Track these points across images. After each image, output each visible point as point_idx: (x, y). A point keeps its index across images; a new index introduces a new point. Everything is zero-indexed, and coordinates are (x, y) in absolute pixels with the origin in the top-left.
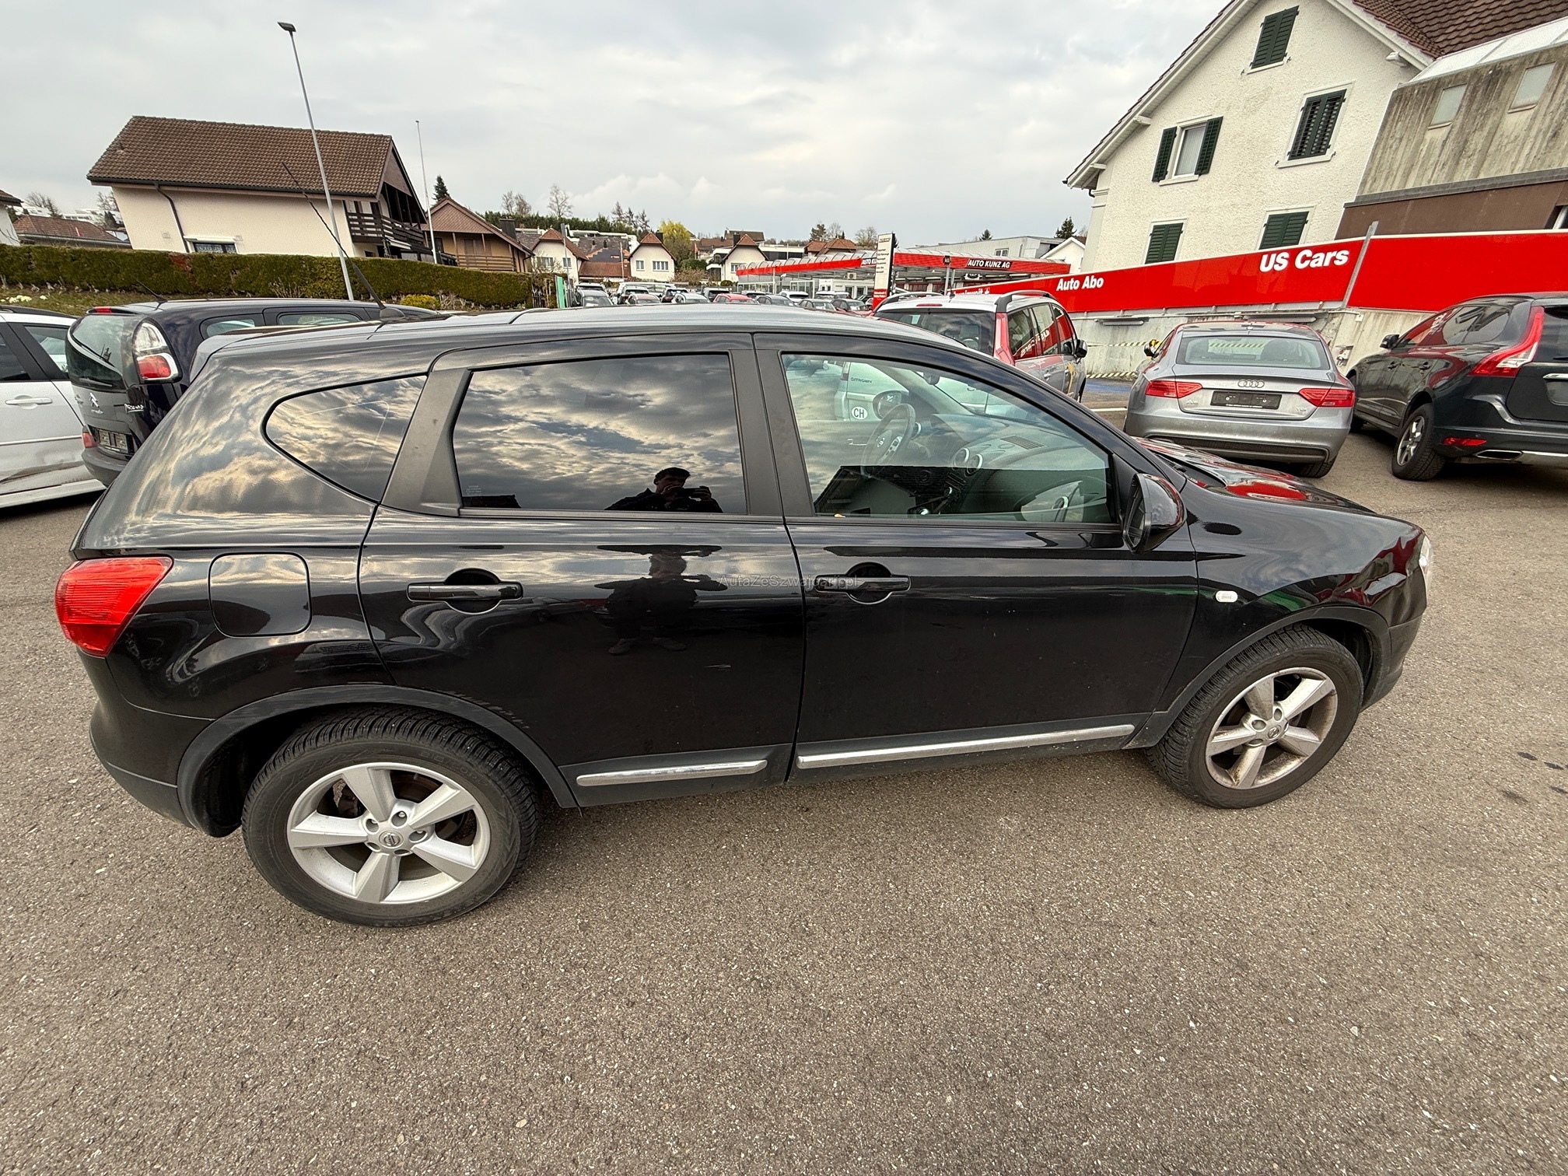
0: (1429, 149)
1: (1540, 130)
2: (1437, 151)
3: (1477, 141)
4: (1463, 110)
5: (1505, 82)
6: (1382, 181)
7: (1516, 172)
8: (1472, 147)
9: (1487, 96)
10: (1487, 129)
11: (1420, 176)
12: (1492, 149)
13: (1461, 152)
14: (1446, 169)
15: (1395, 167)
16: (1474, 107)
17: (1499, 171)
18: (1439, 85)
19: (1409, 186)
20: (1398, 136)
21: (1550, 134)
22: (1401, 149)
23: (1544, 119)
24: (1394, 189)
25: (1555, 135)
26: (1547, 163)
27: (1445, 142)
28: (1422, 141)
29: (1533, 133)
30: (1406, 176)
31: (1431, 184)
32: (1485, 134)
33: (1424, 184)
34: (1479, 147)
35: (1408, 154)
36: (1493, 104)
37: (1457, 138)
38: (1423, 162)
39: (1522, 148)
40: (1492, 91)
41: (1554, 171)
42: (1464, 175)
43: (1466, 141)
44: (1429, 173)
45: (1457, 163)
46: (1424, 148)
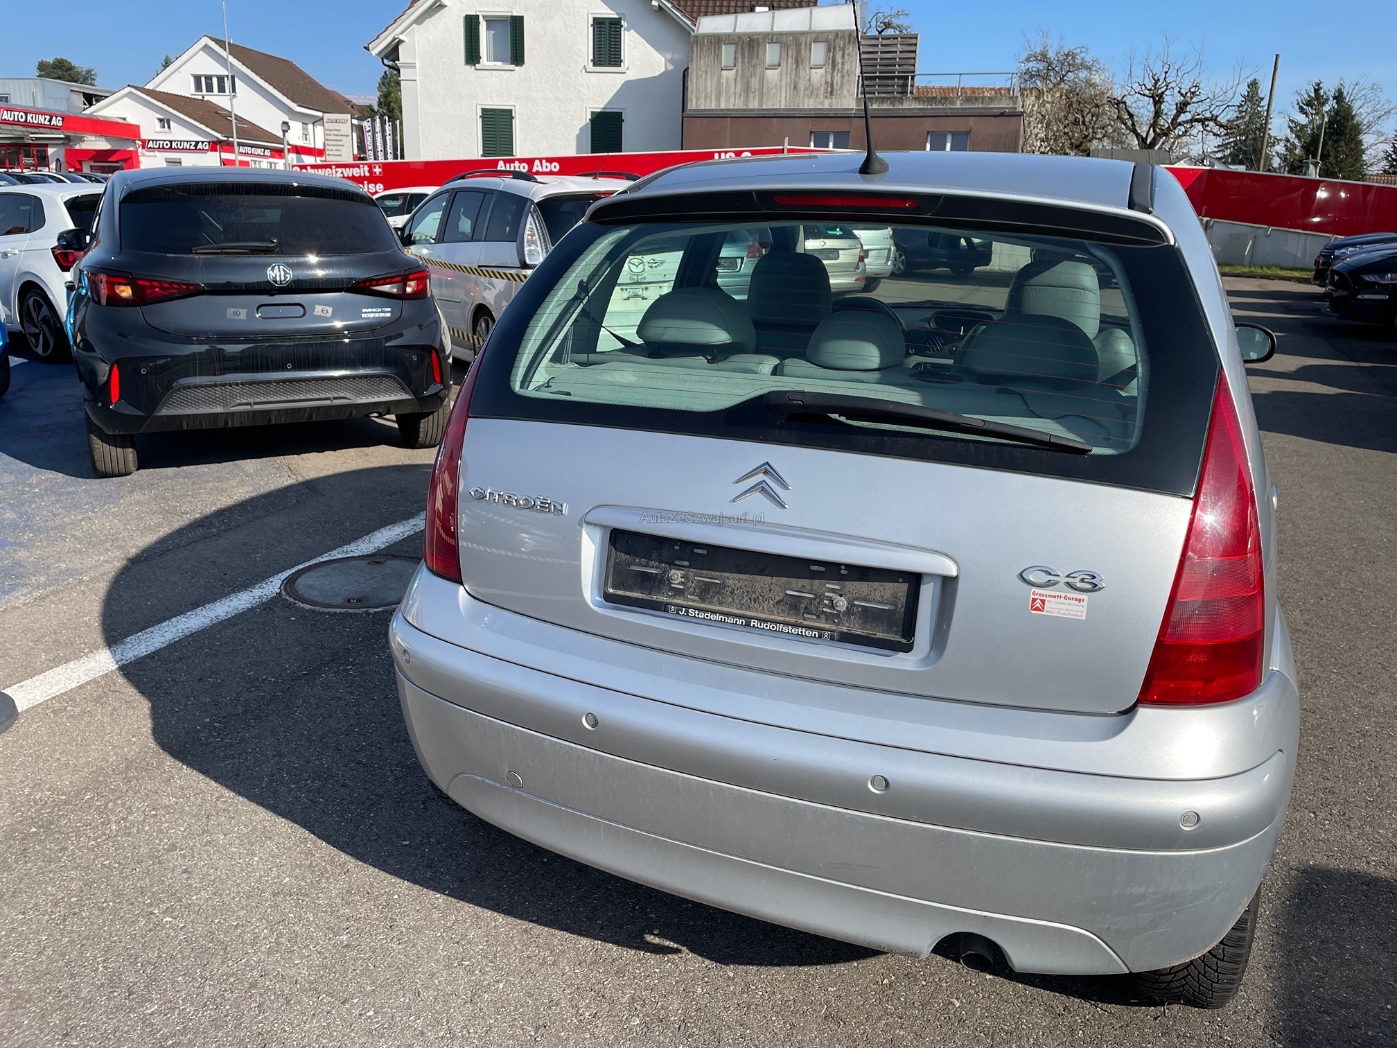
0: (727, 83)
1: (786, 83)
2: (733, 84)
3: (754, 82)
4: (740, 60)
5: (758, 48)
6: (703, 100)
7: (782, 107)
8: (753, 86)
9: (751, 55)
10: (758, 76)
11: (728, 101)
12: (764, 90)
13: (748, 88)
14: (742, 99)
15: (709, 91)
16: (746, 60)
17: (773, 105)
18: (717, 40)
19: (723, 106)
20: (703, 69)
21: (792, 86)
22: (709, 80)
23: (787, 77)
24: (713, 107)
25: (795, 87)
26: (797, 104)
27: (735, 80)
28: (720, 77)
29: (784, 84)
30: (718, 99)
31: (736, 107)
32: (758, 79)
33: (731, 107)
34: (757, 88)
35: (714, 84)
36: (755, 61)
37: (741, 79)
38: (726, 92)
39: (781, 92)
40: (753, 50)
41: (802, 110)
42: (754, 104)
43: (748, 82)
44: (732, 99)
45: (748, 96)
46: (723, 81)
